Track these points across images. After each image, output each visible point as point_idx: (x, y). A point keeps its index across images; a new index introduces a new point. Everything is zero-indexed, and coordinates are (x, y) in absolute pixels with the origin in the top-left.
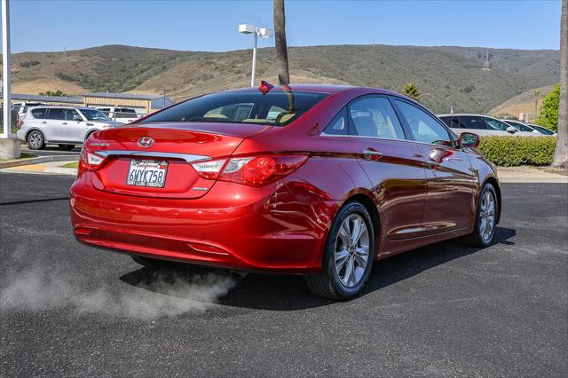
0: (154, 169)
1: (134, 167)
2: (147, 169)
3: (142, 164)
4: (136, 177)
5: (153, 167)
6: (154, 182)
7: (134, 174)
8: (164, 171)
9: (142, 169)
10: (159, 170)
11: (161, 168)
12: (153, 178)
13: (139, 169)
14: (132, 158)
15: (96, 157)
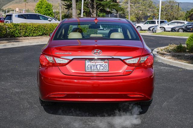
0: (102, 64)
1: (88, 63)
2: (97, 64)
3: (93, 61)
4: (91, 67)
7: (89, 66)
8: (107, 64)
9: (94, 64)
11: (105, 63)
12: (102, 68)
13: (91, 64)
14: (86, 59)
15: (61, 59)
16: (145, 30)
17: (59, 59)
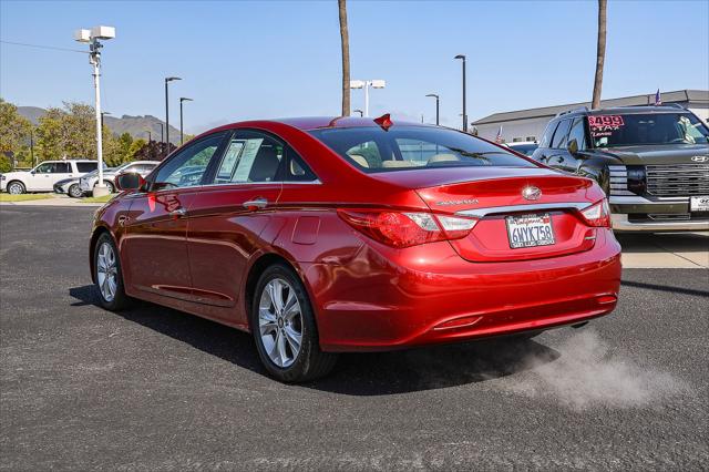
0: (539, 225)
1: (514, 226)
2: (530, 225)
3: (521, 220)
4: (521, 237)
5: (535, 222)
6: (544, 239)
7: (516, 233)
8: (549, 224)
9: (524, 226)
10: (545, 225)
11: (545, 222)
12: (541, 236)
13: (520, 227)
14: (507, 214)
15: (455, 220)
16: (35, 193)
17: (451, 219)
